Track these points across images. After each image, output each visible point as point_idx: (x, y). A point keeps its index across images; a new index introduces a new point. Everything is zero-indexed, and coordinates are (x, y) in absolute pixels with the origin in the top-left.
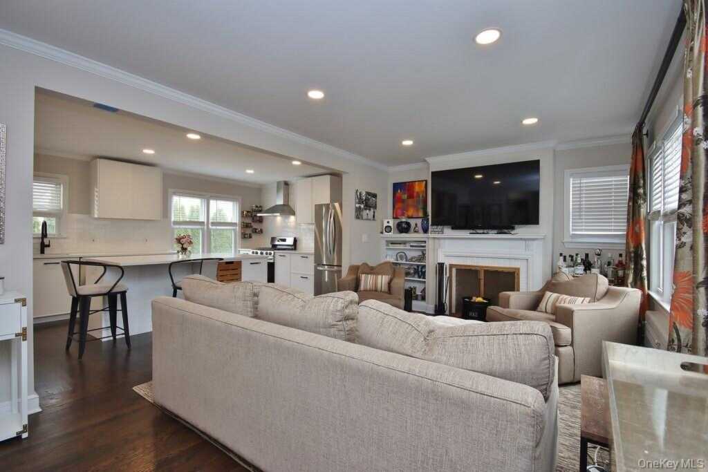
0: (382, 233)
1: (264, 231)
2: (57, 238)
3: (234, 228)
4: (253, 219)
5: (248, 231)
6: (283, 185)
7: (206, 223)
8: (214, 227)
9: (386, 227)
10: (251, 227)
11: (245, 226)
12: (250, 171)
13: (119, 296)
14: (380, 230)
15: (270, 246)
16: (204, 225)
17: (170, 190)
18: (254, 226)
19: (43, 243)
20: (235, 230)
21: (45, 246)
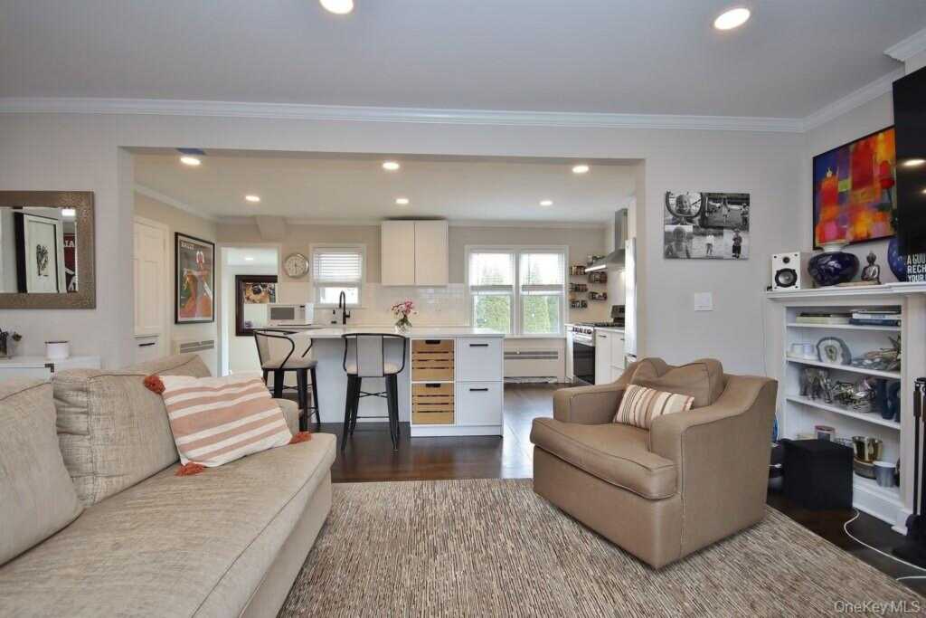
0: (770, 288)
1: (607, 295)
2: (358, 308)
3: (559, 292)
4: (589, 277)
5: (581, 297)
7: (514, 287)
8: (525, 293)
9: (779, 273)
10: (586, 290)
11: (576, 289)
12: (546, 203)
13: (309, 372)
14: (766, 284)
15: (612, 320)
16: (511, 290)
17: (466, 247)
18: (591, 288)
19: (344, 313)
20: (560, 296)
21: (346, 316)
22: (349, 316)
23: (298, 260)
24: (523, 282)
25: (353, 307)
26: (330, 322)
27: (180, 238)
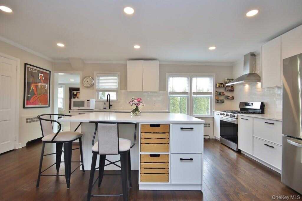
1: (235, 97)
2: (116, 102)
3: (210, 96)
4: (226, 89)
5: (222, 98)
6: (249, 56)
8: (195, 96)
10: (224, 95)
11: (219, 94)
15: (239, 110)
16: (188, 94)
17: (167, 74)
18: (227, 94)
19: (110, 104)
20: (211, 97)
21: (110, 106)
22: (112, 106)
23: (89, 79)
24: (194, 90)
25: (114, 101)
26: (103, 108)
27: (27, 66)
